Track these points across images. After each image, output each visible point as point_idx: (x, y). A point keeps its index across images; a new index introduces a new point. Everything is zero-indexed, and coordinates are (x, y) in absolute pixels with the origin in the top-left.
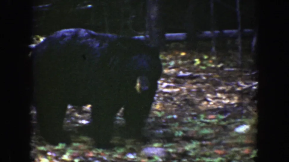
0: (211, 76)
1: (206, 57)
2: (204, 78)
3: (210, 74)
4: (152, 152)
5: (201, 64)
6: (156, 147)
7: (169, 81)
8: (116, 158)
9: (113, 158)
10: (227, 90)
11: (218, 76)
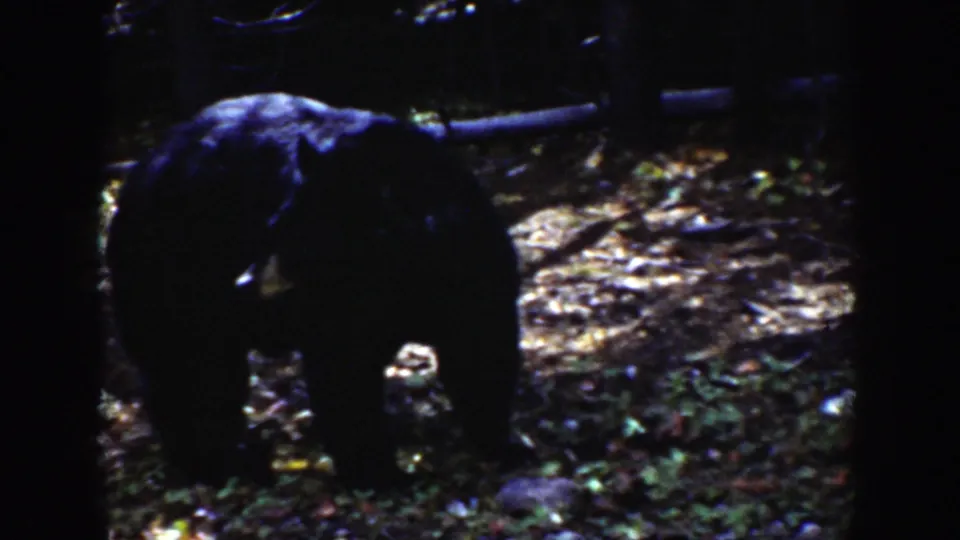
0: (793, 229)
1: (794, 164)
2: (772, 235)
3: (794, 221)
4: (531, 493)
5: (775, 189)
6: (551, 478)
7: (656, 249)
8: (411, 519)
9: (398, 519)
10: (828, 272)
11: (816, 227)
